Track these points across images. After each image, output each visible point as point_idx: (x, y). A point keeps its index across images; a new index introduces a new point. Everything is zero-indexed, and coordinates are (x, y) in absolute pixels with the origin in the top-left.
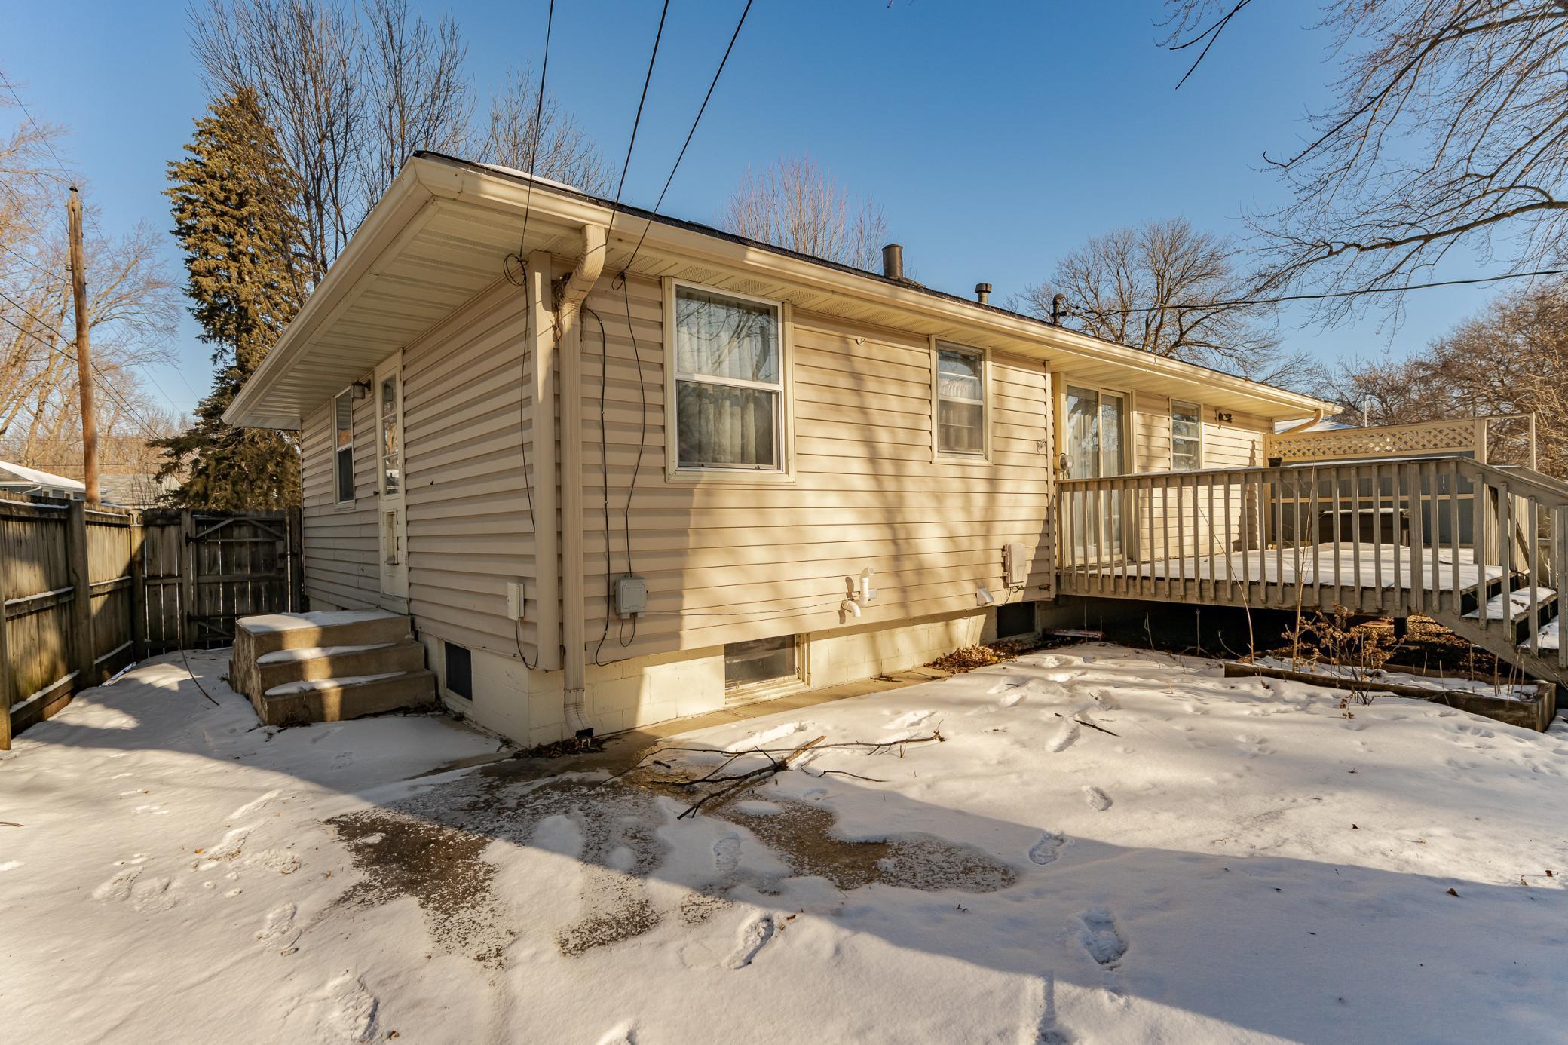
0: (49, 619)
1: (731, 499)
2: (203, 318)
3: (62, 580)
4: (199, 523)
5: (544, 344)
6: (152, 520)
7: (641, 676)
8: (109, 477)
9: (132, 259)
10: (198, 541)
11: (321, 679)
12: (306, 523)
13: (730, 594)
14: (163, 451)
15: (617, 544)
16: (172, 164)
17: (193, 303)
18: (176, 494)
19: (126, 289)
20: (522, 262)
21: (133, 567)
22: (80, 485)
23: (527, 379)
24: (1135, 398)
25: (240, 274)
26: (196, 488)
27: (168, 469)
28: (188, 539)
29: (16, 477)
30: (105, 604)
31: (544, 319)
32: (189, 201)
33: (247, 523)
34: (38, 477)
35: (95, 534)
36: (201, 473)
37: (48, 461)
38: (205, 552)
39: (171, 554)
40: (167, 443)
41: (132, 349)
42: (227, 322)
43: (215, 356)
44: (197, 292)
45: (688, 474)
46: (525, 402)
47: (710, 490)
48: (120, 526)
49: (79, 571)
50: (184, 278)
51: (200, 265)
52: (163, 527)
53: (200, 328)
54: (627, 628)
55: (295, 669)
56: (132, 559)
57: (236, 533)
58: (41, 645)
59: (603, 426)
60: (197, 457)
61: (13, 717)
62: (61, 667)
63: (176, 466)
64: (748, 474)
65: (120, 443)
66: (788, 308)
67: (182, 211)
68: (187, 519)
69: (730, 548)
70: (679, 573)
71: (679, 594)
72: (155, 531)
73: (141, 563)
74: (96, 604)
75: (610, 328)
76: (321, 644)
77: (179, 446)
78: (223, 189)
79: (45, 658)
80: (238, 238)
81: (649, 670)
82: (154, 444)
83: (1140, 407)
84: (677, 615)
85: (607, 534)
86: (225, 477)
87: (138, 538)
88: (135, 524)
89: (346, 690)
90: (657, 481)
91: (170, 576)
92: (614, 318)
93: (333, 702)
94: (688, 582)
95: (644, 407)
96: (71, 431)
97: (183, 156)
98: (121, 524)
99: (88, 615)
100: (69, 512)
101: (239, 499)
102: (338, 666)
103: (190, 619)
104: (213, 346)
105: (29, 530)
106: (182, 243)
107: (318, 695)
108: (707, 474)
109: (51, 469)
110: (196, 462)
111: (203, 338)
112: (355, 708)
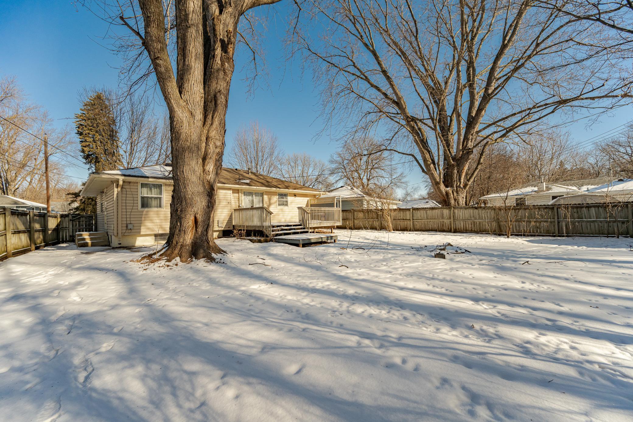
0: (41, 233)
1: (152, 213)
2: (85, 158)
3: (43, 227)
4: (73, 217)
5: (116, 193)
6: (62, 216)
7: (136, 239)
8: (54, 203)
9: (64, 135)
10: (73, 221)
11: (89, 241)
12: (98, 217)
13: (151, 227)
14: (72, 196)
15: (128, 219)
16: (76, 114)
17: (82, 154)
18: (75, 209)
19: (62, 144)
20: (112, 182)
21: (58, 225)
22: (45, 206)
23: (113, 197)
24: (265, 193)
25: (96, 146)
26: (81, 207)
27: (73, 202)
28: (70, 220)
29: (24, 203)
30: (51, 233)
31: (116, 190)
32: (81, 125)
33: (84, 217)
34: (31, 203)
35: (50, 219)
36: (84, 202)
37: (33, 198)
38: (74, 223)
39: (67, 223)
40: (73, 194)
41: (63, 163)
42: (92, 159)
43: (89, 168)
44: (83, 151)
45: (143, 209)
46: (113, 200)
47: (147, 212)
48: (55, 217)
49: (47, 225)
50: (79, 147)
51: (84, 144)
52: (65, 218)
53: (84, 161)
54: (130, 231)
55: (84, 239)
56: (58, 224)
57: (81, 219)
58: (39, 237)
59: (126, 203)
60: (81, 198)
61: (36, 247)
62: (43, 242)
63: (75, 201)
64: (156, 209)
65: (58, 191)
66: (164, 185)
67: (79, 128)
68: (70, 216)
69: (151, 220)
70: (141, 223)
71: (140, 226)
72: (63, 218)
73: (60, 225)
74: (50, 232)
75: (127, 190)
76: (89, 236)
77: (77, 195)
78: (92, 123)
79: (40, 240)
80: (96, 136)
81: (138, 238)
82: (68, 194)
83: (266, 195)
84: (140, 229)
85: (126, 218)
86: (90, 204)
87: (59, 220)
88: (59, 217)
89: (92, 243)
90: (136, 210)
91: (66, 227)
92: (128, 188)
93: (90, 244)
94: (142, 225)
95: (134, 200)
96: (41, 186)
97: (79, 112)
98: (56, 217)
99: (48, 233)
100: (45, 215)
101: (95, 210)
102: (91, 239)
103: (70, 236)
104: (88, 166)
105: (37, 218)
106: (79, 137)
107: (87, 243)
108: (146, 209)
109: (34, 200)
110: (81, 200)
111: (85, 163)
112: (93, 245)
